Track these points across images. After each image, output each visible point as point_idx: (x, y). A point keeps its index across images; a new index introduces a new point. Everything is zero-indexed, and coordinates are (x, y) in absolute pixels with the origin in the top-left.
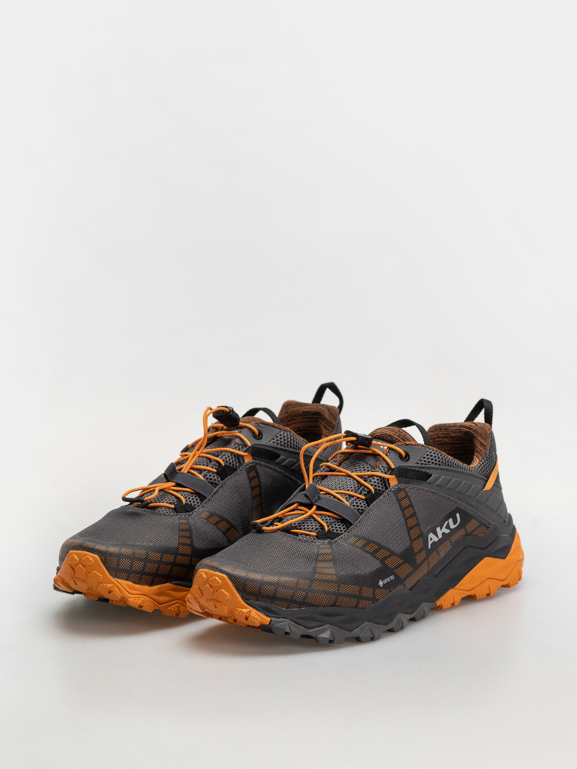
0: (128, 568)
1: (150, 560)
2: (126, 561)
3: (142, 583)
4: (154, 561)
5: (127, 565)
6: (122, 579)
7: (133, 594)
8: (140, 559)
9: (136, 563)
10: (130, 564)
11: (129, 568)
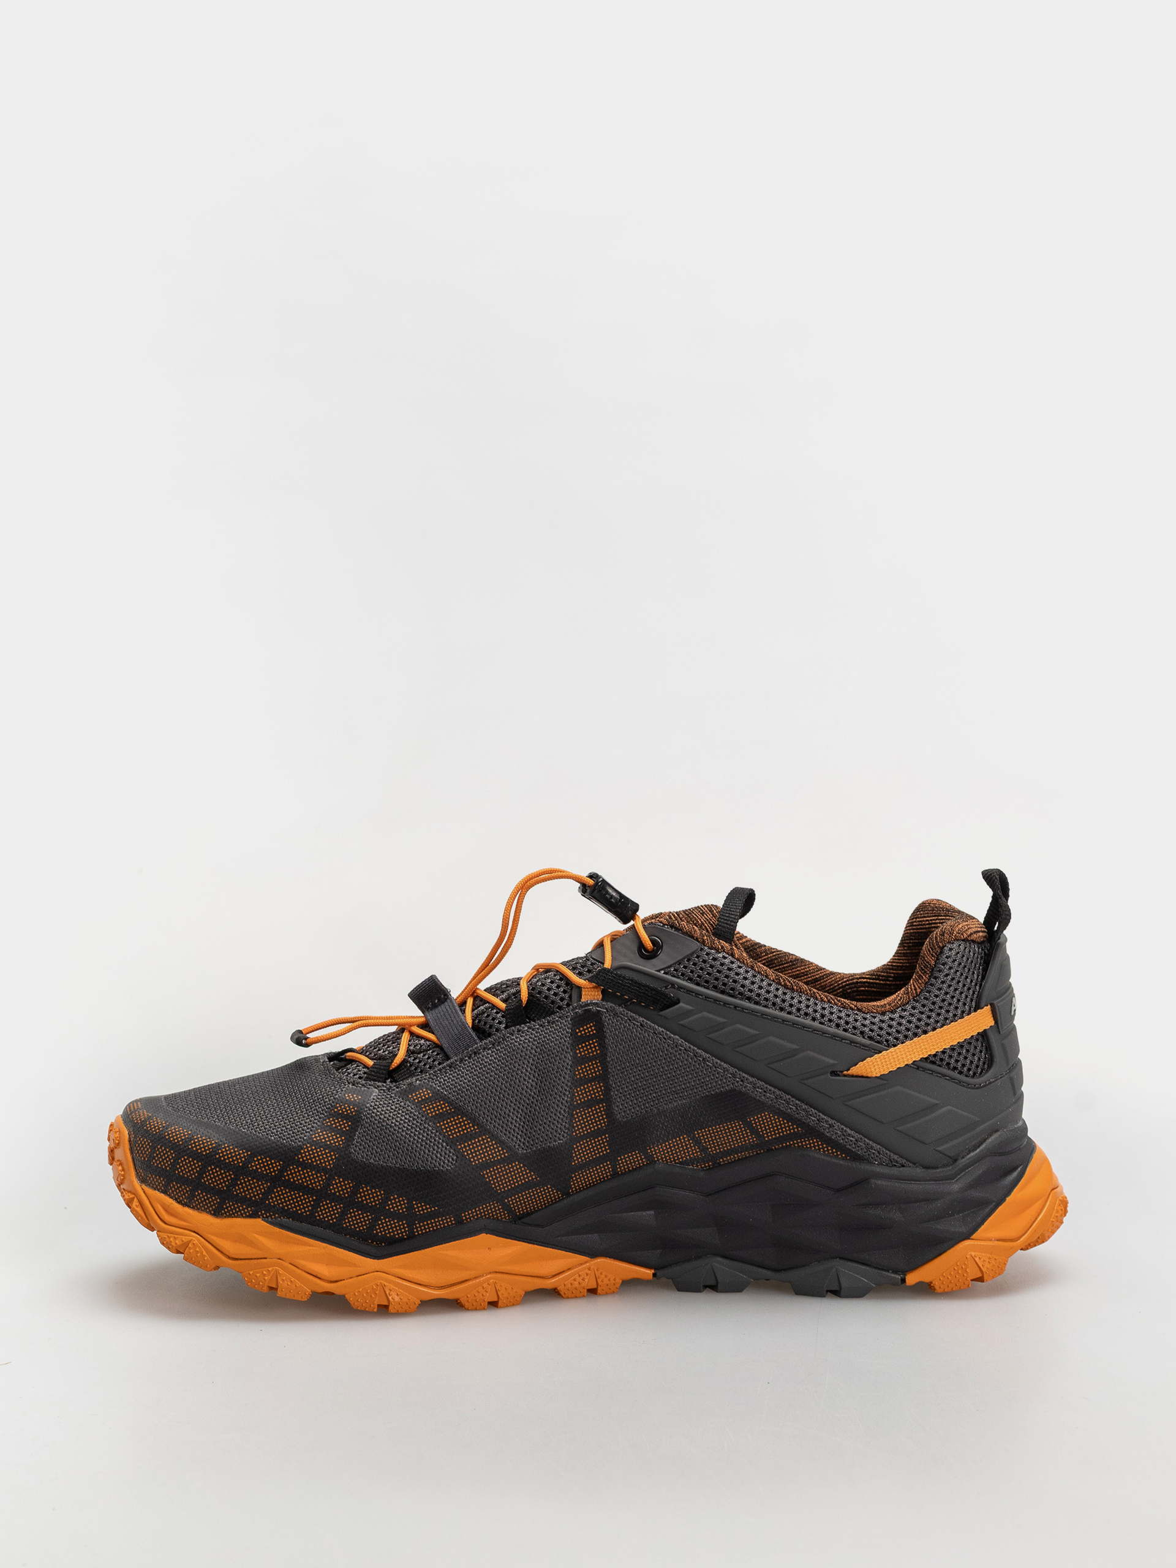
0: (168, 1168)
1: (219, 1160)
2: (167, 1152)
3: (196, 1206)
4: (227, 1165)
5: (167, 1161)
6: (155, 1189)
7: (171, 1225)
8: (196, 1155)
9: (185, 1160)
10: (172, 1161)
11: (170, 1168)
